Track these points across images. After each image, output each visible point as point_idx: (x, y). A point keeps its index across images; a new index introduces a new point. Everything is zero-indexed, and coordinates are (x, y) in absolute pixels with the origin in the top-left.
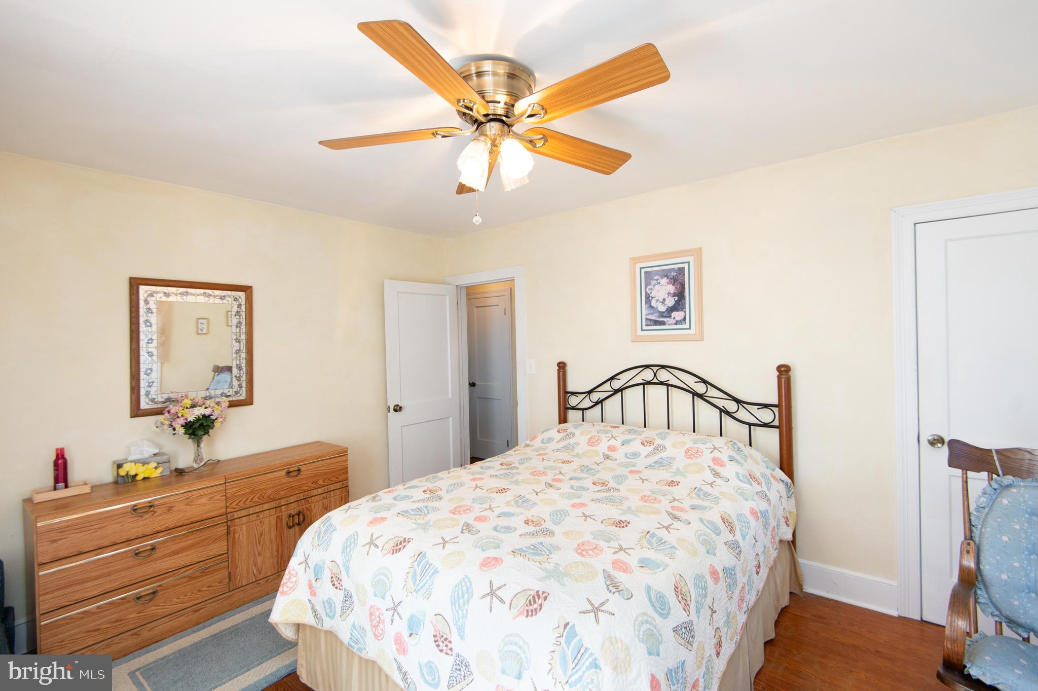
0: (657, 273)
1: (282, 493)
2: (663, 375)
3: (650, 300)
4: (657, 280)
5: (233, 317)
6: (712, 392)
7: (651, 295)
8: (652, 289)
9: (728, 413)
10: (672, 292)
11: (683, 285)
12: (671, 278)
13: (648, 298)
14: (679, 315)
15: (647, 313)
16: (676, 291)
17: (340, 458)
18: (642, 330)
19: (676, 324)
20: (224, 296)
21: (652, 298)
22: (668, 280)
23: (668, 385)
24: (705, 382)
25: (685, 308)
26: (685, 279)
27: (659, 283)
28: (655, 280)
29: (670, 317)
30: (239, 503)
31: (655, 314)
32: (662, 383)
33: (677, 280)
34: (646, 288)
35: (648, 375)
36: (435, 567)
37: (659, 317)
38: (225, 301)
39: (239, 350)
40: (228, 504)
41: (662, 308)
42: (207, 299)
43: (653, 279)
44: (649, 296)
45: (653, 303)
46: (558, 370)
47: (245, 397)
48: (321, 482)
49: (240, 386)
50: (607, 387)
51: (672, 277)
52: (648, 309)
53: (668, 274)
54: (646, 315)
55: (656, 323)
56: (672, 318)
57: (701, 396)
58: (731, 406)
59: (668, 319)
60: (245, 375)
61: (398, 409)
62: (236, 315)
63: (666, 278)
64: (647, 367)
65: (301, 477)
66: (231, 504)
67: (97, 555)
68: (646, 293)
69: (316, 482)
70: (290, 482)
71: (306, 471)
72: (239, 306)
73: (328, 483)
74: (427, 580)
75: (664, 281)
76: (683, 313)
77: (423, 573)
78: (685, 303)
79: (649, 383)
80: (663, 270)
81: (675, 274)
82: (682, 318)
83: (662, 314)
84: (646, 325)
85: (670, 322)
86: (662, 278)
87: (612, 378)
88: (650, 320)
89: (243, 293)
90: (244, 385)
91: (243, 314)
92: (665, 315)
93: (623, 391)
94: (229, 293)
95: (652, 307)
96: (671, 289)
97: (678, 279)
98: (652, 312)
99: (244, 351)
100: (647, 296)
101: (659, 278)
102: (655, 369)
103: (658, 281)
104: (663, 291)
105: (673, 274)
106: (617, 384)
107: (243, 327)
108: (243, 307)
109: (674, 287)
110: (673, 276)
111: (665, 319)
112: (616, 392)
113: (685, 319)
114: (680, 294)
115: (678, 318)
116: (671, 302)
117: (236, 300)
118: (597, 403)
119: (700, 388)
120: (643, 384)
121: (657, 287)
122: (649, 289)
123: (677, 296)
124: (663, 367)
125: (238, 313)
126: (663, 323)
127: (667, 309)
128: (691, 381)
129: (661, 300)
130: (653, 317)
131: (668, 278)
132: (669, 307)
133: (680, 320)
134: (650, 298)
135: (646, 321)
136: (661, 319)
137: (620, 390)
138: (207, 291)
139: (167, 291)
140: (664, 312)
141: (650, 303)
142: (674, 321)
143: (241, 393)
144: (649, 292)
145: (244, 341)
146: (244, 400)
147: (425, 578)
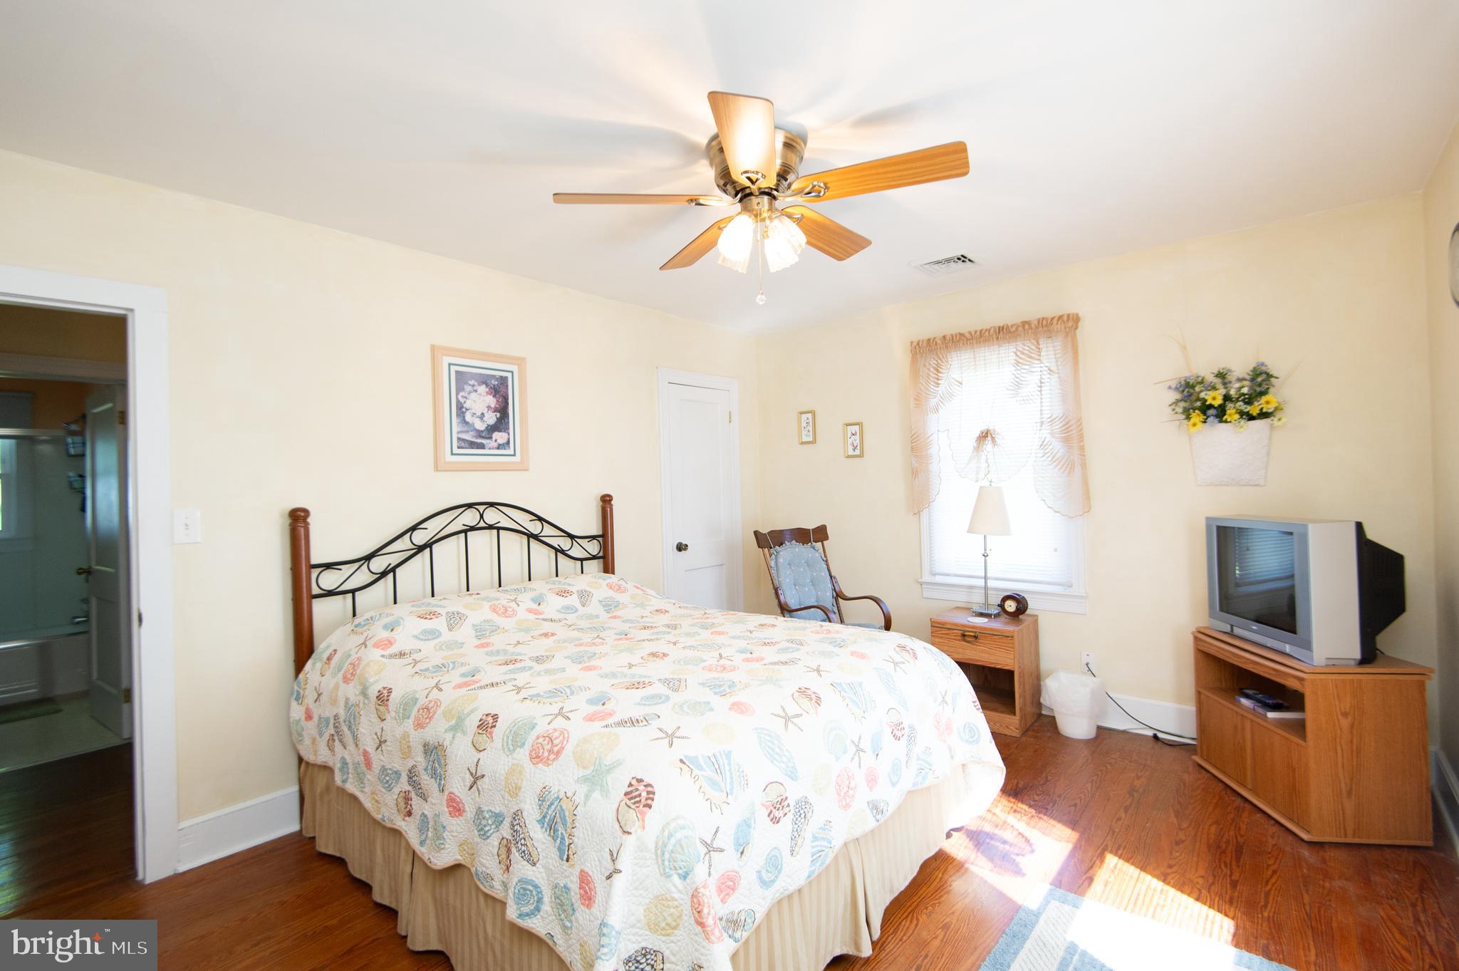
0: (473, 376)
2: (492, 516)
3: (464, 413)
4: (473, 386)
6: (548, 530)
7: (465, 406)
8: (465, 397)
9: (563, 552)
10: (493, 406)
11: (506, 399)
12: (491, 388)
13: (461, 411)
14: (502, 437)
15: (459, 430)
16: (497, 406)
18: (452, 454)
19: (498, 448)
21: (467, 410)
22: (487, 390)
23: (499, 529)
24: (540, 519)
25: (508, 429)
26: (508, 392)
27: (476, 391)
28: (470, 385)
29: (490, 438)
31: (470, 433)
32: (490, 527)
33: (499, 392)
34: (457, 394)
35: (470, 518)
36: (722, 752)
37: (476, 437)
41: (480, 426)
43: (466, 383)
44: (462, 407)
45: (468, 417)
46: (290, 525)
50: (404, 543)
51: (492, 386)
52: (461, 425)
53: (488, 382)
54: (458, 433)
55: (472, 445)
56: (494, 439)
57: (536, 537)
58: (565, 543)
59: (488, 441)
63: (484, 386)
64: (470, 506)
68: (458, 401)
74: (730, 771)
75: (483, 389)
76: (506, 434)
77: (719, 771)
78: (508, 422)
79: (473, 529)
80: (481, 374)
81: (496, 383)
82: (504, 441)
83: (479, 434)
84: (459, 448)
85: (490, 446)
86: (479, 385)
87: (413, 528)
88: (463, 440)
92: (484, 435)
93: (434, 546)
95: (467, 423)
96: (492, 401)
97: (499, 389)
98: (466, 429)
100: (459, 406)
101: (476, 383)
102: (481, 508)
103: (475, 388)
104: (481, 403)
105: (494, 382)
106: (420, 537)
109: (495, 400)
110: (494, 385)
111: (484, 441)
112: (420, 549)
113: (508, 442)
114: (503, 411)
115: (501, 441)
116: (491, 418)
118: (384, 574)
119: (535, 528)
120: (465, 532)
121: (473, 395)
122: (463, 397)
123: (499, 412)
124: (492, 505)
126: (482, 446)
127: (487, 428)
128: (524, 519)
129: (479, 414)
130: (468, 437)
131: (487, 386)
132: (488, 425)
133: (503, 444)
134: (464, 410)
135: (458, 442)
136: (479, 441)
137: (429, 545)
140: (482, 431)
141: (464, 417)
142: (495, 445)
144: (462, 400)
147: (725, 770)
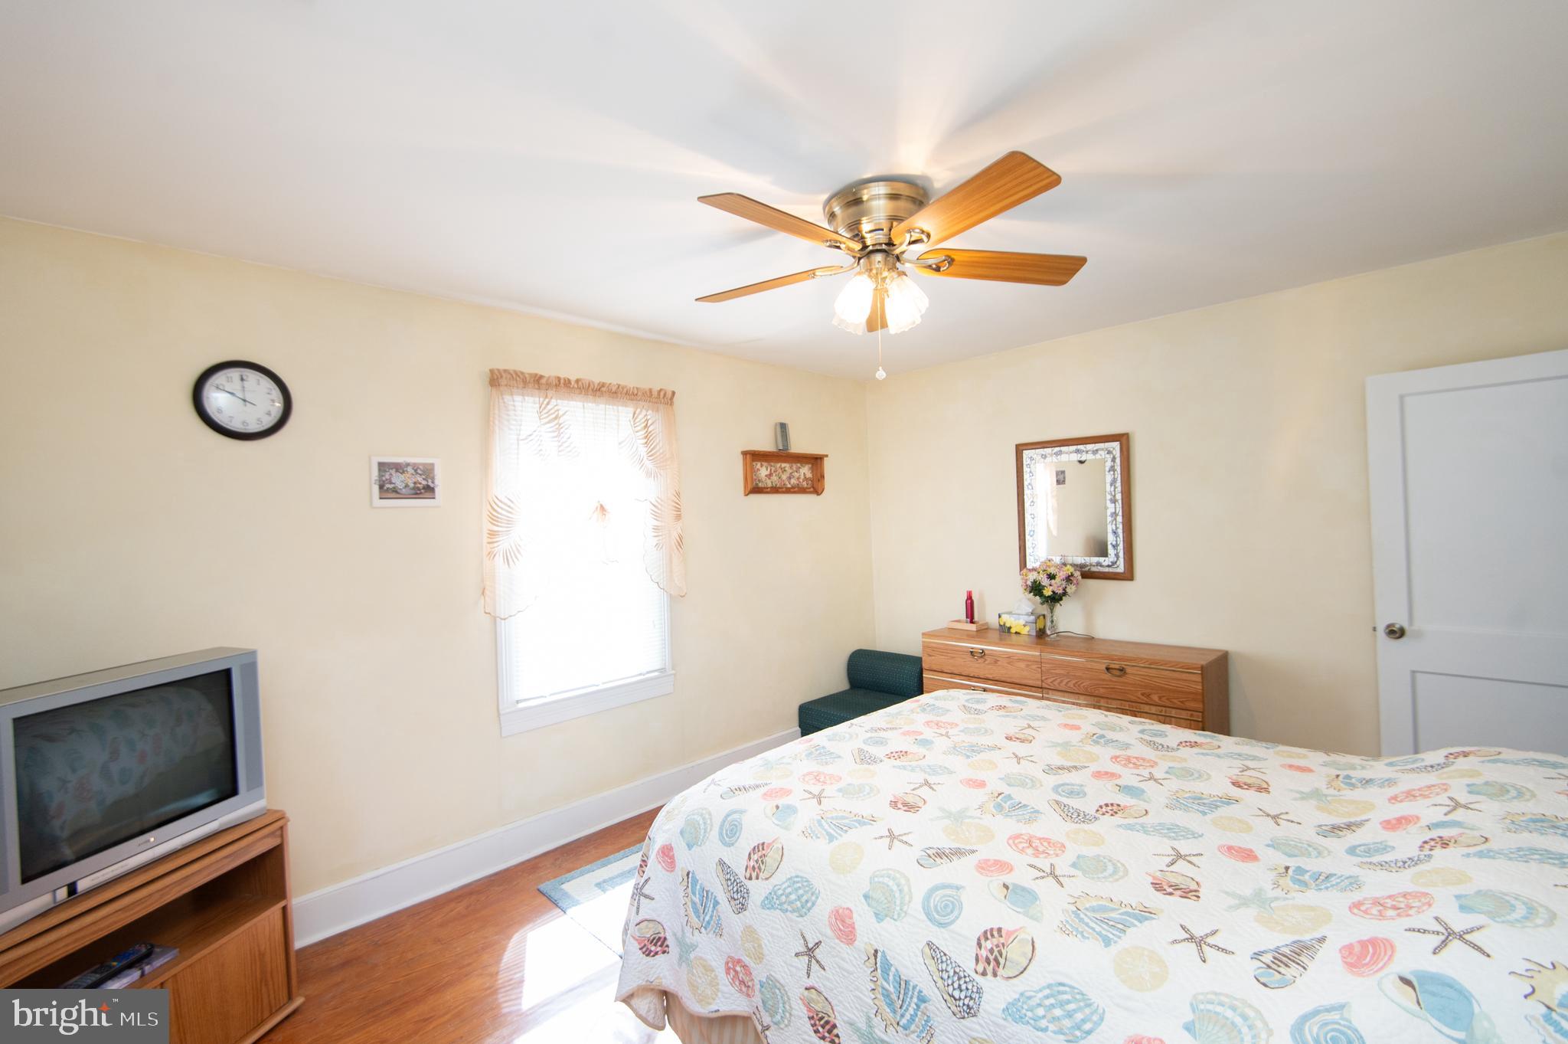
1: (1102, 691)
5: (1107, 473)
17: (1187, 675)
20: (1097, 450)
30: (1054, 681)
38: (1098, 456)
39: (1115, 513)
40: (1043, 678)
42: (1079, 455)
47: (1123, 569)
48: (1155, 698)
49: (1117, 555)
60: (1122, 543)
61: (1396, 633)
62: (1109, 471)
65: (1126, 681)
66: (1046, 679)
67: (951, 678)
69: (1148, 696)
70: (1111, 681)
71: (1134, 675)
72: (1114, 459)
73: (1167, 705)
89: (1118, 442)
90: (1121, 554)
91: (1118, 468)
94: (1101, 445)
99: (1120, 513)
107: (1118, 484)
108: (1118, 461)
117: (1109, 452)
125: (1112, 469)
138: (1080, 447)
139: (1044, 453)
143: (1118, 563)
145: (1120, 501)
146: (1122, 573)
